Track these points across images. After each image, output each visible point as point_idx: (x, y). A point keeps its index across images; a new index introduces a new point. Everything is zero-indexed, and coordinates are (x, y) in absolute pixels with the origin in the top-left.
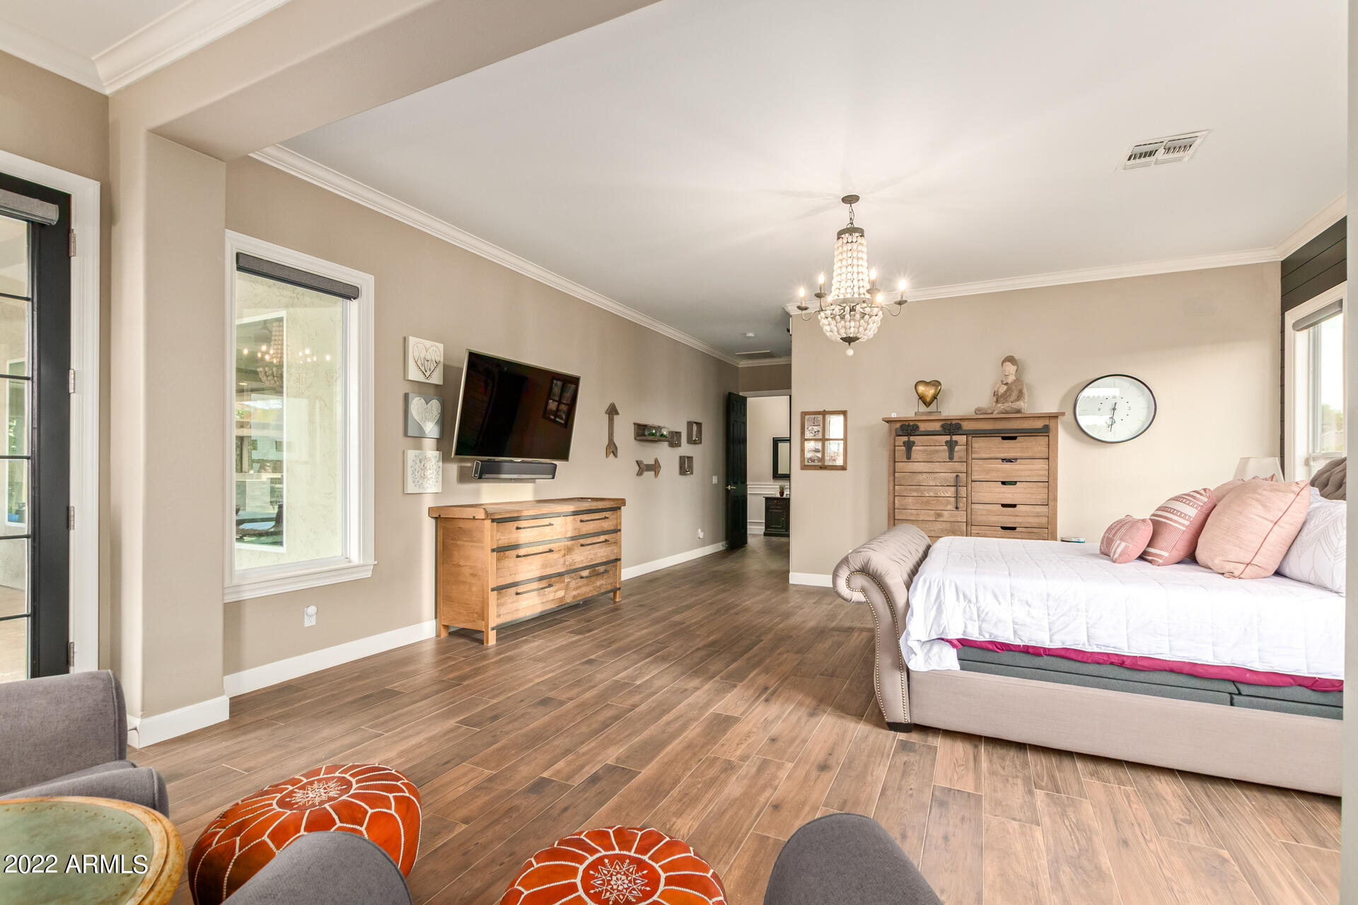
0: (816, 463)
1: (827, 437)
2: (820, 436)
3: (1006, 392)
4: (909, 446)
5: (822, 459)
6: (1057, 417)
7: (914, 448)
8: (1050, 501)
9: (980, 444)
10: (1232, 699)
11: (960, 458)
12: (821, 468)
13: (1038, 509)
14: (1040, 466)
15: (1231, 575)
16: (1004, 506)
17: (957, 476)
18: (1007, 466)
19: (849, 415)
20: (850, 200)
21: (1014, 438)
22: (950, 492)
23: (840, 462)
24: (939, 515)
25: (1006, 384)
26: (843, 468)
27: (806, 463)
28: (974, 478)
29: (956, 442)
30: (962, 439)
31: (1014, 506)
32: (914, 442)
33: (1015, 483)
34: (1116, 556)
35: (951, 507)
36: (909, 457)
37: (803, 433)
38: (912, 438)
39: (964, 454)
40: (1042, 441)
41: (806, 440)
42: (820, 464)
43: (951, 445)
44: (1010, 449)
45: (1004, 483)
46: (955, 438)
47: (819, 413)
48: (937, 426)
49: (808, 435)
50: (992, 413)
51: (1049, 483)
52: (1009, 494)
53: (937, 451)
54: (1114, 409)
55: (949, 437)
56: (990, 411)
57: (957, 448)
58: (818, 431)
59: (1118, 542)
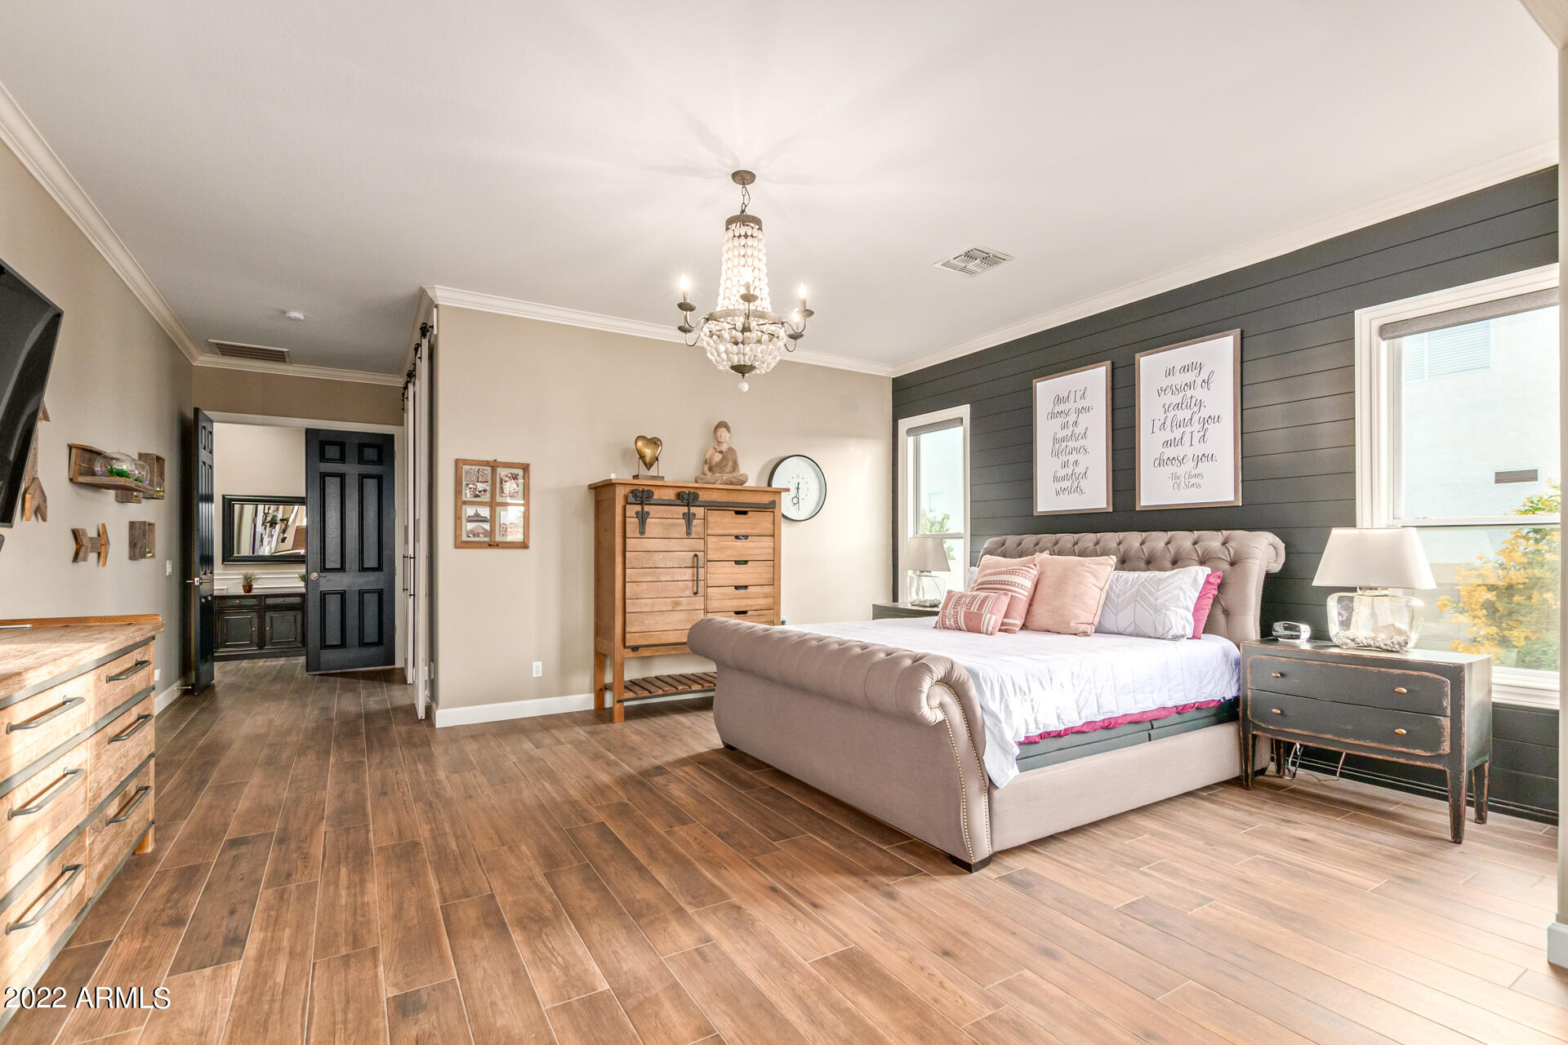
0: (482, 538)
1: (499, 499)
2: (486, 498)
3: (722, 461)
4: (643, 518)
5: (491, 533)
6: (780, 493)
7: (648, 520)
8: (774, 581)
9: (715, 517)
10: (1149, 735)
11: (698, 533)
12: (490, 545)
13: (767, 589)
14: (767, 542)
15: (1085, 634)
16: (737, 588)
17: (696, 556)
18: (739, 543)
19: (532, 470)
20: (743, 177)
21: (745, 513)
22: (688, 574)
23: (516, 536)
24: (677, 604)
25: (721, 452)
26: (524, 545)
27: (465, 538)
28: (710, 557)
29: (694, 515)
30: (699, 511)
31: (746, 587)
32: (648, 513)
33: (746, 562)
34: (990, 629)
35: (689, 593)
36: (642, 532)
37: (458, 492)
38: (646, 508)
39: (700, 529)
40: (768, 516)
41: (465, 503)
42: (487, 539)
43: (689, 518)
44: (742, 524)
45: (737, 562)
46: (693, 510)
47: (487, 463)
48: (670, 495)
49: (467, 495)
50: (714, 483)
51: (774, 561)
52: (742, 575)
53: (674, 525)
54: (798, 488)
55: (686, 508)
56: (713, 481)
57: (695, 522)
58: (485, 491)
59: (989, 615)
